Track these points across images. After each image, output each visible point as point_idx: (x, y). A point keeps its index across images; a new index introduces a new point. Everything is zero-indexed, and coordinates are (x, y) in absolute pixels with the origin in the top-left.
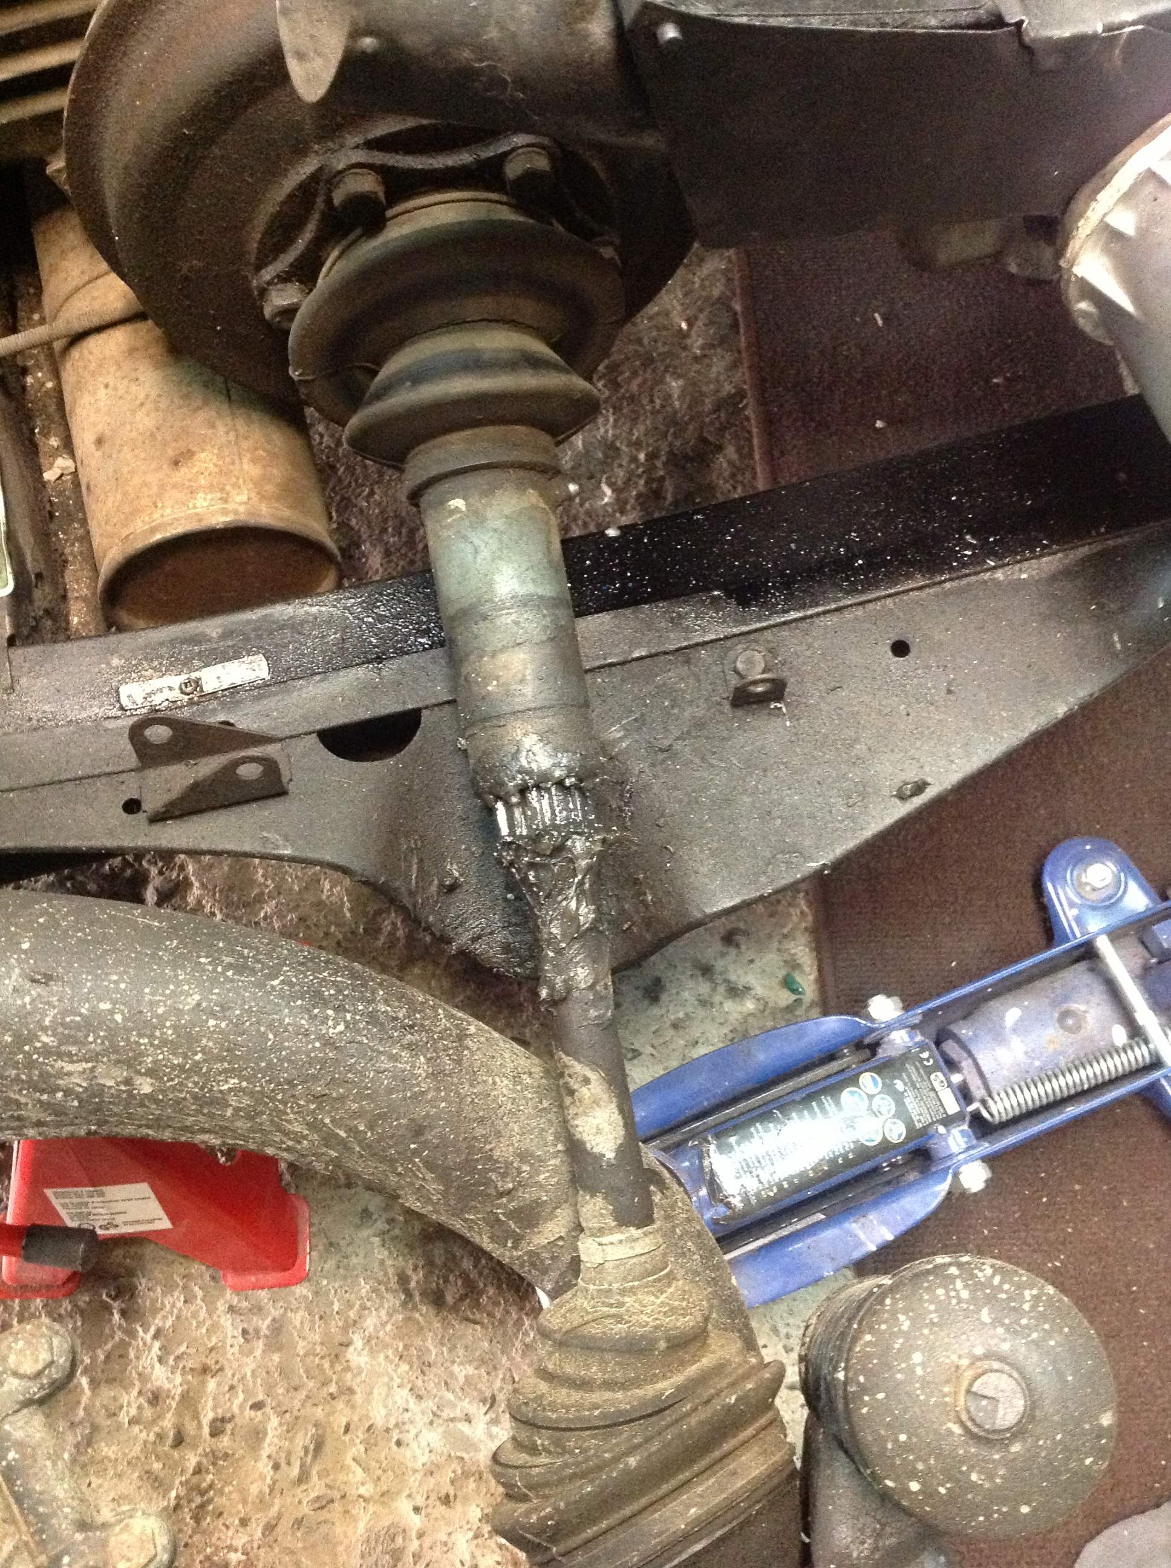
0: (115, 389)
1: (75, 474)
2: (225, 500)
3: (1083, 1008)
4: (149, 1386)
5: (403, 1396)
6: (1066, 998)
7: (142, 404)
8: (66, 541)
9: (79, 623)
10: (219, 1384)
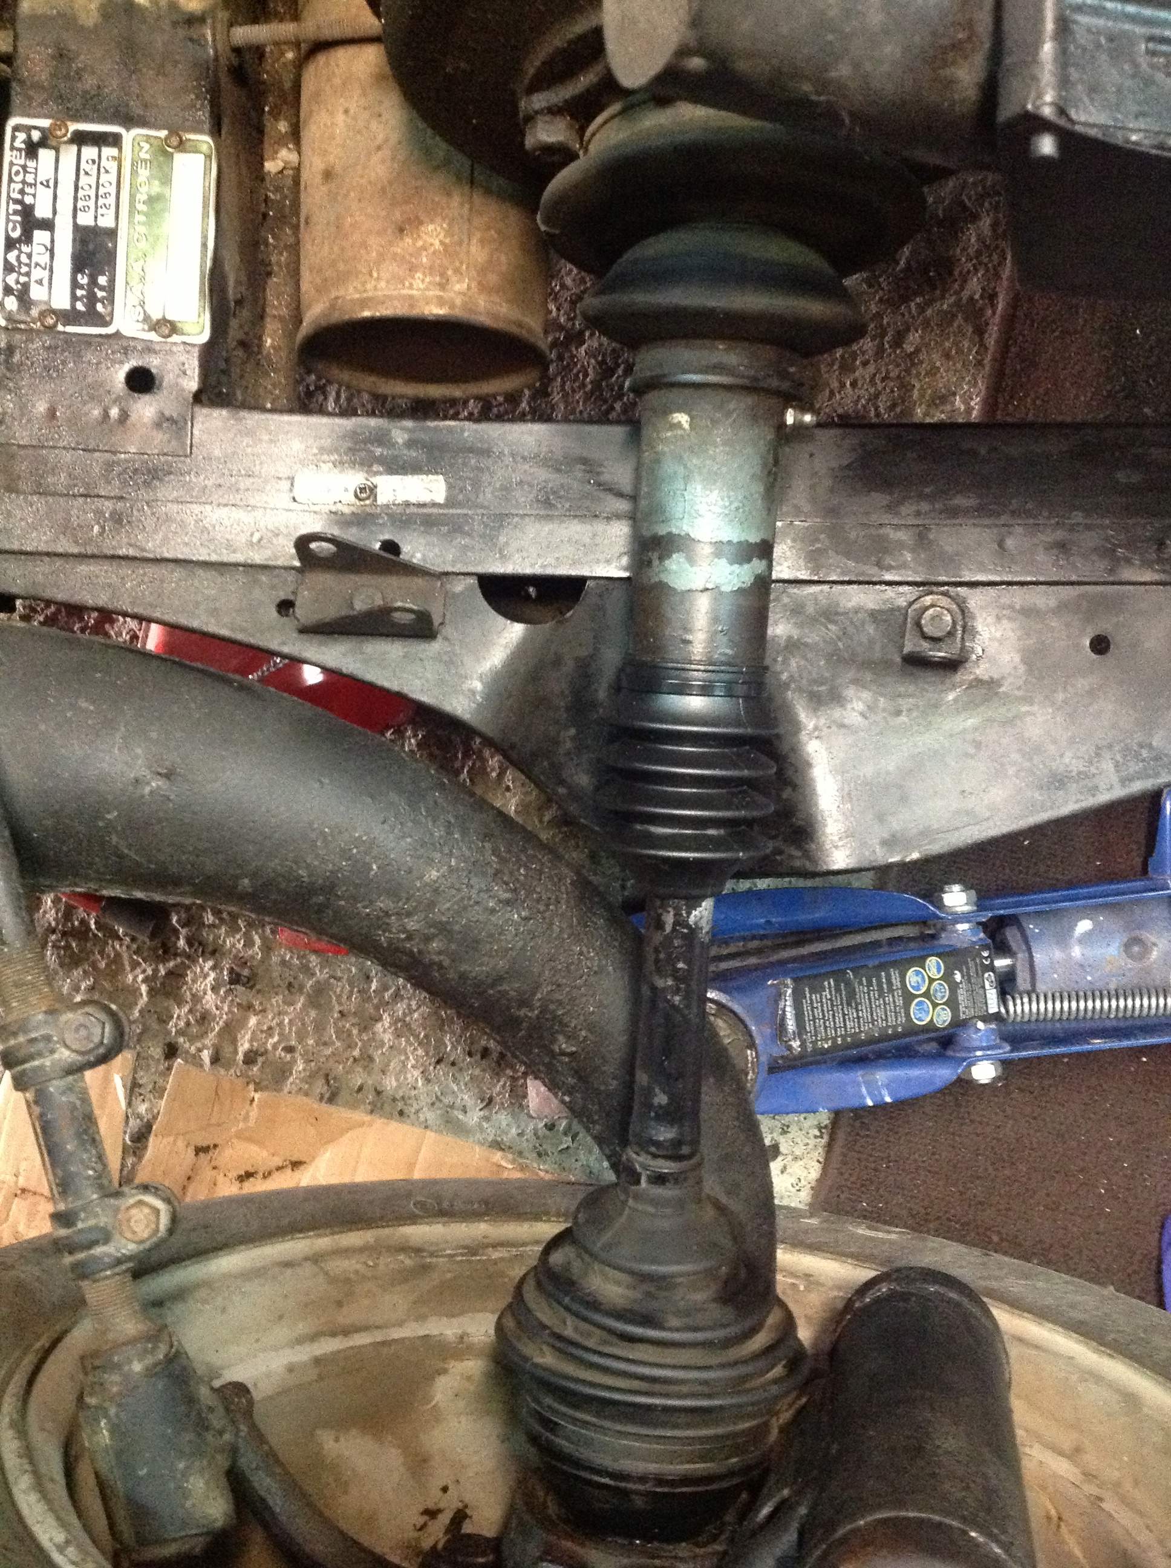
0: (355, 119)
1: (298, 169)
2: (442, 286)
3: (1153, 939)
4: (199, 1007)
5: (414, 1075)
6: (1140, 926)
7: (379, 148)
8: (275, 247)
9: (273, 346)
10: (259, 1023)
